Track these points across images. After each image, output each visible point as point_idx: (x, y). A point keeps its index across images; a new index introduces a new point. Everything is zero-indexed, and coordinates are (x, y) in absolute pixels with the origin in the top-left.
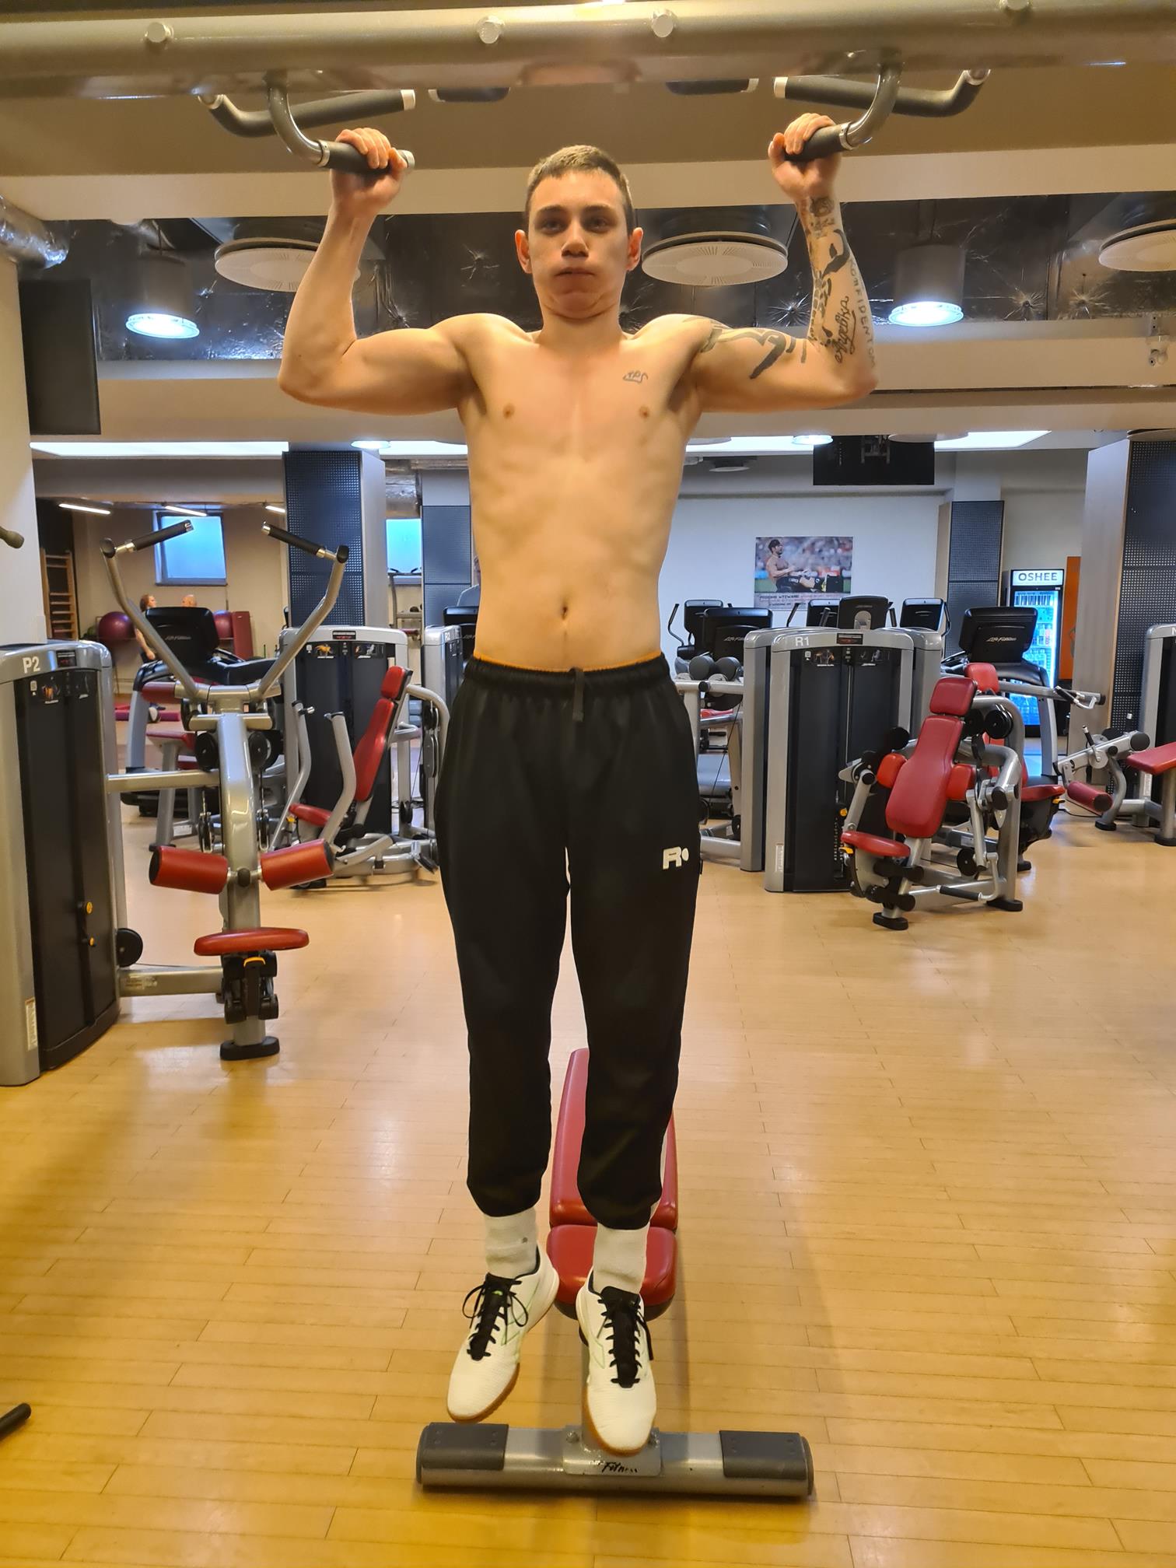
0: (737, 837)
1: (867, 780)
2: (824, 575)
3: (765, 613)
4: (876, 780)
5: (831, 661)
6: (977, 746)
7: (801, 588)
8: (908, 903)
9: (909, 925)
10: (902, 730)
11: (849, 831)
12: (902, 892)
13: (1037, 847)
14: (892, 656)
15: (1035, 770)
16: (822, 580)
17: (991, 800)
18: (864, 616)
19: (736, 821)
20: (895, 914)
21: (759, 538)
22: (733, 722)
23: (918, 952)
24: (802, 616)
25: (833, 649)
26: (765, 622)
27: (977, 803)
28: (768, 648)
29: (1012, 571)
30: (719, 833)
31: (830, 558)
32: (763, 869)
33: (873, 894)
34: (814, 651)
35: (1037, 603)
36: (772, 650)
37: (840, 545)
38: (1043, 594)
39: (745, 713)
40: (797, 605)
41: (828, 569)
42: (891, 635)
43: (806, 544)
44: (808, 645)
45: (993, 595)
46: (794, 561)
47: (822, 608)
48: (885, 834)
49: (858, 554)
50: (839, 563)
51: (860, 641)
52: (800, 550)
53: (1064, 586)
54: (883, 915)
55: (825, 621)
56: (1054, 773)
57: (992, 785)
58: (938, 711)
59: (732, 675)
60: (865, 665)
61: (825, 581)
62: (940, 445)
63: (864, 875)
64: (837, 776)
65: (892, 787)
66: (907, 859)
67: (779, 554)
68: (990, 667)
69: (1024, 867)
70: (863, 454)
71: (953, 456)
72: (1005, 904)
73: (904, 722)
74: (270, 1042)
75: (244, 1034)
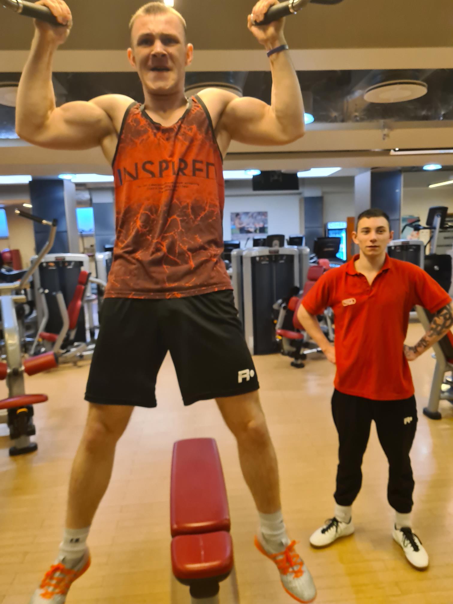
1: (285, 308)
2: (258, 227)
3: (237, 242)
4: (288, 308)
5: (267, 261)
7: (249, 232)
8: (304, 357)
9: (305, 365)
10: (297, 288)
11: (279, 329)
12: (301, 352)
16: (257, 229)
20: (299, 362)
23: (309, 377)
24: (251, 243)
25: (268, 256)
26: (237, 246)
27: (329, 316)
28: (241, 257)
29: (327, 224)
31: (259, 220)
33: (290, 354)
34: (260, 257)
35: (338, 235)
36: (243, 257)
37: (263, 215)
40: (248, 239)
41: (259, 224)
43: (250, 215)
44: (257, 255)
47: (259, 239)
48: (292, 329)
49: (270, 218)
50: (263, 221)
51: (278, 252)
52: (248, 217)
53: (347, 229)
54: (295, 362)
55: (262, 245)
58: (310, 279)
60: (281, 261)
63: (286, 347)
64: (272, 307)
66: (302, 340)
67: (240, 219)
68: (326, 260)
70: (271, 179)
71: (304, 179)
73: (297, 284)
74: (33, 445)
75: (19, 443)
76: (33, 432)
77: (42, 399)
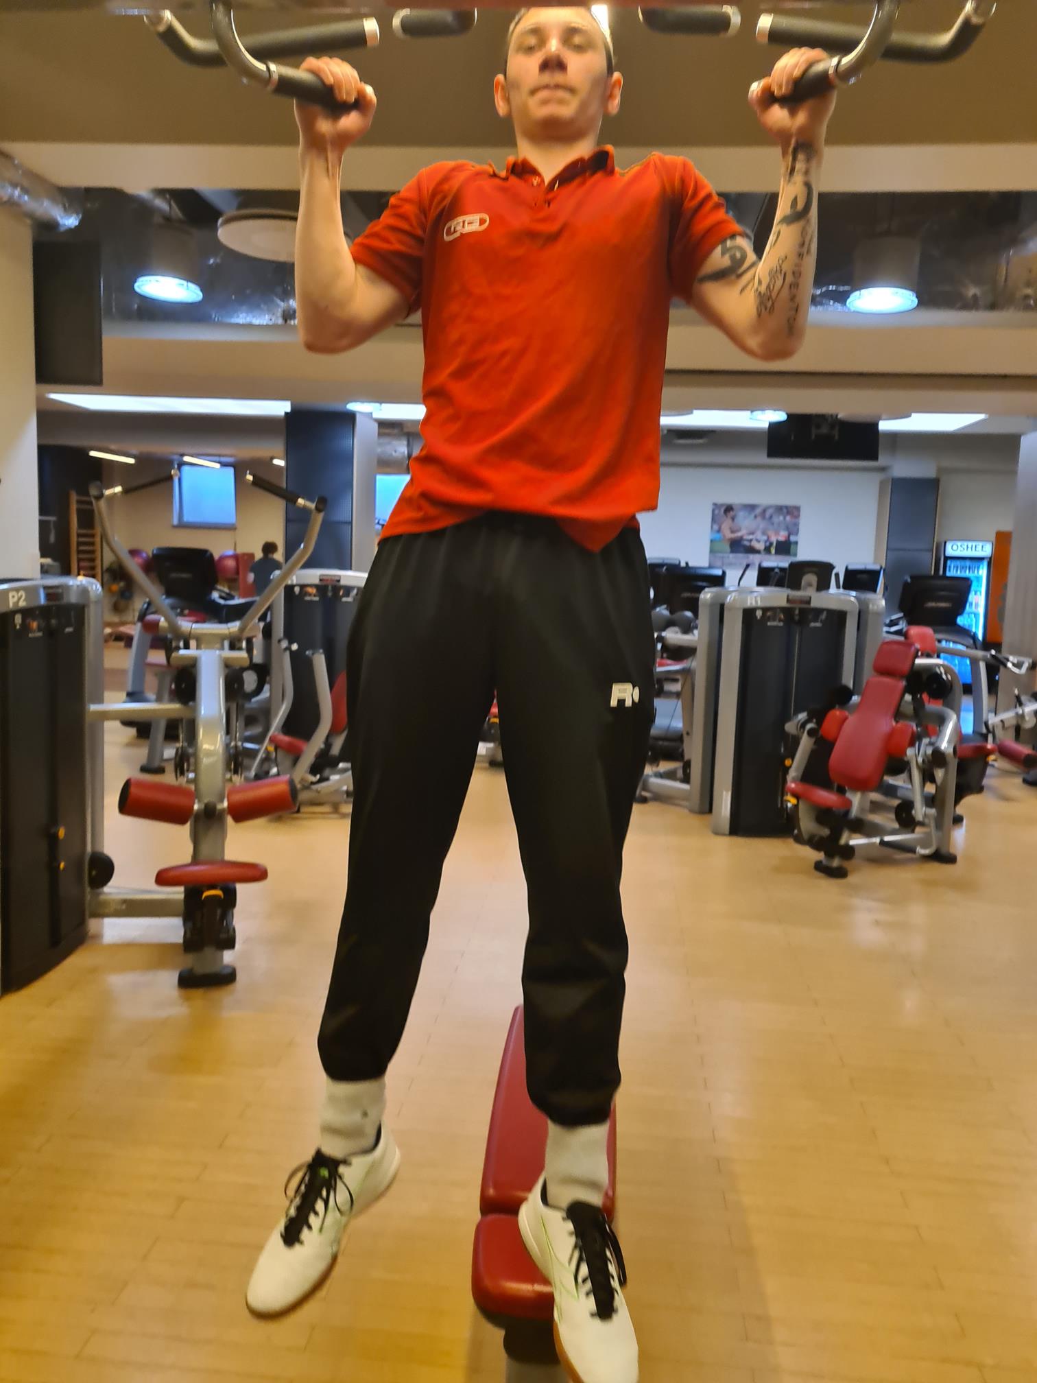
0: (686, 779)
1: (811, 733)
2: (774, 539)
3: (719, 572)
4: (820, 733)
5: (780, 620)
6: (918, 705)
7: (752, 550)
8: (849, 852)
9: (849, 873)
10: (846, 688)
11: (794, 780)
12: (843, 841)
13: (970, 801)
14: (837, 618)
15: (968, 728)
16: (771, 544)
17: (931, 758)
18: (810, 578)
19: (687, 765)
20: (836, 863)
21: (715, 505)
22: (687, 673)
23: (857, 901)
24: (752, 575)
25: (783, 609)
26: (719, 581)
27: (917, 761)
28: (722, 606)
29: (945, 543)
30: (670, 775)
31: (779, 524)
32: (710, 811)
33: (815, 843)
34: (765, 610)
35: (967, 571)
36: (725, 606)
37: (788, 513)
38: (975, 564)
39: (698, 664)
40: (748, 566)
41: (777, 533)
42: (836, 597)
43: (758, 511)
44: (759, 604)
45: (927, 563)
46: (746, 526)
47: (772, 569)
48: (826, 784)
49: (804, 522)
50: (787, 528)
51: (809, 602)
52: (753, 516)
53: (993, 558)
54: (825, 862)
55: (775, 582)
56: (984, 732)
57: (931, 744)
58: (882, 671)
59: (687, 628)
60: (812, 625)
61: (775, 544)
62: (885, 426)
63: (807, 824)
64: (784, 729)
65: (836, 740)
66: (847, 812)
67: (733, 519)
68: (928, 631)
69: (958, 820)
70: (814, 432)
71: (895, 437)
72: (943, 857)
73: (848, 680)
74: (228, 971)
75: (201, 963)
76: (230, 943)
77: (256, 873)
